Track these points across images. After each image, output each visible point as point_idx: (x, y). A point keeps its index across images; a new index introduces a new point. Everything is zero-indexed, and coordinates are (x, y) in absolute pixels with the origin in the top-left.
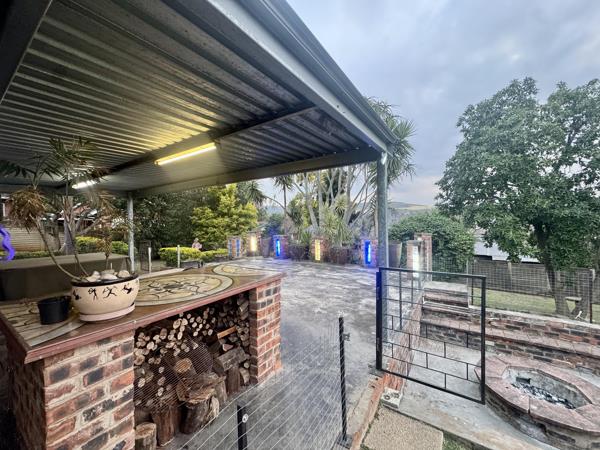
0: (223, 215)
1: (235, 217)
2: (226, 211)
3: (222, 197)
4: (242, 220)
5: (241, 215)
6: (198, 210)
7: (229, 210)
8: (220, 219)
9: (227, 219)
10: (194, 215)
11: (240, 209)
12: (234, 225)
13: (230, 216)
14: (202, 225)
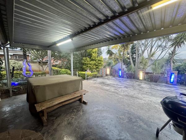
0: (93, 60)
1: (97, 61)
2: (94, 59)
3: (93, 54)
4: (99, 62)
5: (99, 60)
6: (84, 58)
7: (95, 58)
8: (92, 62)
9: (94, 62)
10: (83, 60)
11: (98, 59)
12: (97, 64)
13: (96, 61)
14: (86, 64)
